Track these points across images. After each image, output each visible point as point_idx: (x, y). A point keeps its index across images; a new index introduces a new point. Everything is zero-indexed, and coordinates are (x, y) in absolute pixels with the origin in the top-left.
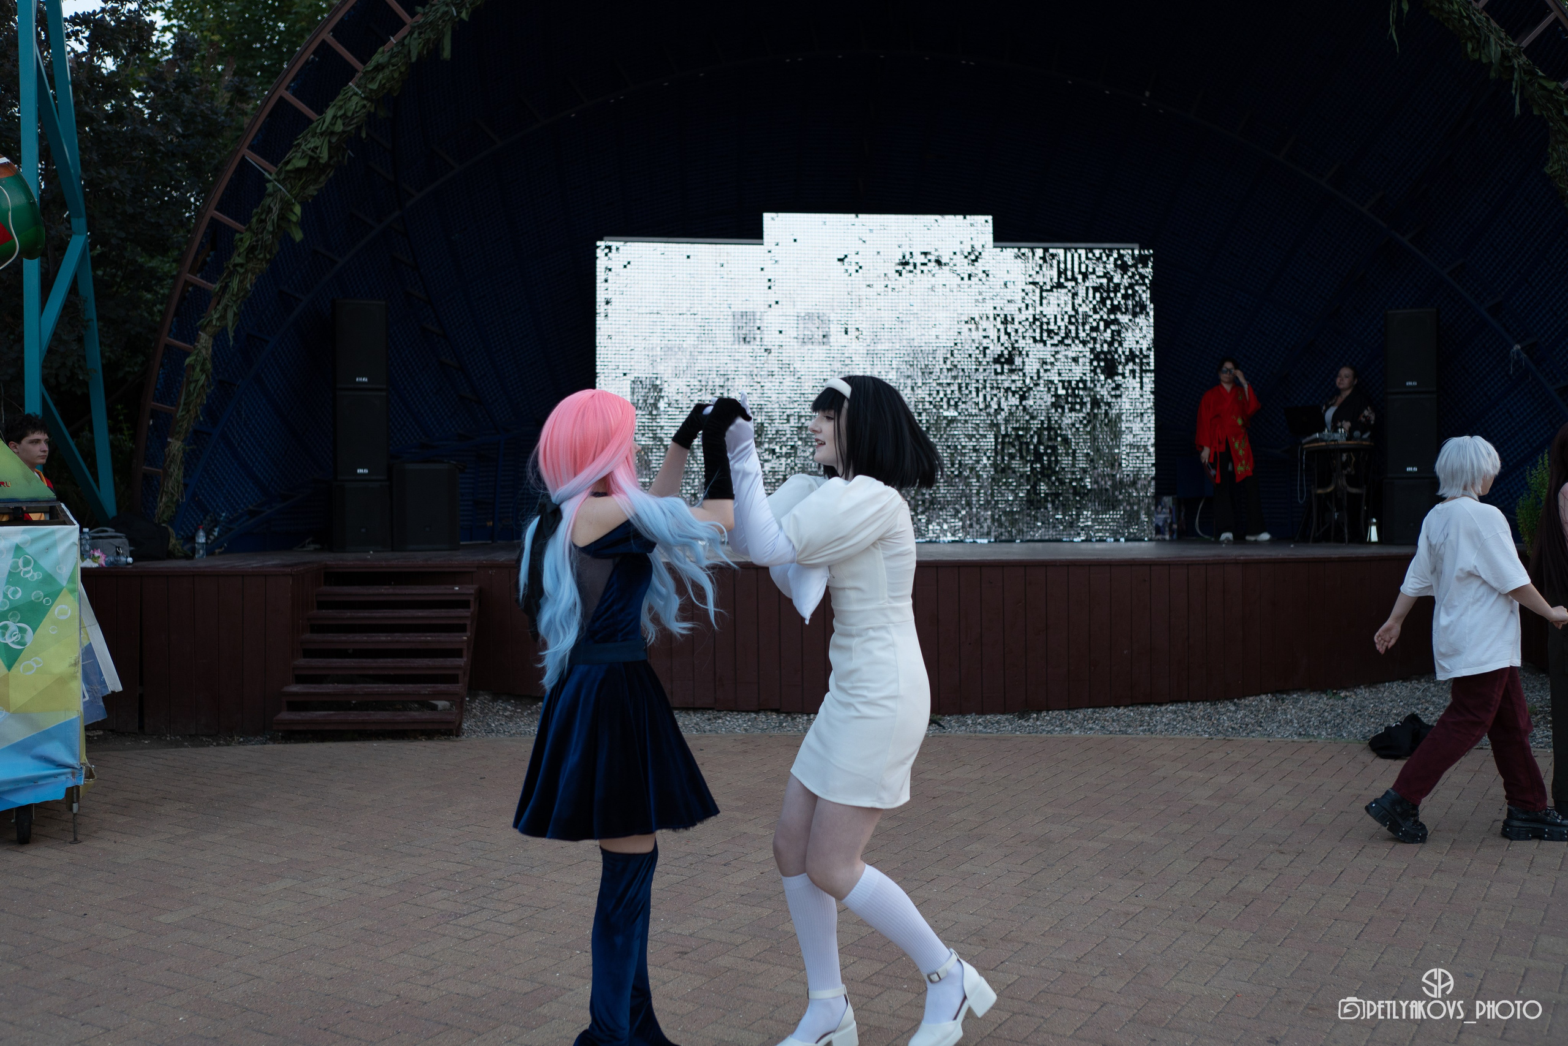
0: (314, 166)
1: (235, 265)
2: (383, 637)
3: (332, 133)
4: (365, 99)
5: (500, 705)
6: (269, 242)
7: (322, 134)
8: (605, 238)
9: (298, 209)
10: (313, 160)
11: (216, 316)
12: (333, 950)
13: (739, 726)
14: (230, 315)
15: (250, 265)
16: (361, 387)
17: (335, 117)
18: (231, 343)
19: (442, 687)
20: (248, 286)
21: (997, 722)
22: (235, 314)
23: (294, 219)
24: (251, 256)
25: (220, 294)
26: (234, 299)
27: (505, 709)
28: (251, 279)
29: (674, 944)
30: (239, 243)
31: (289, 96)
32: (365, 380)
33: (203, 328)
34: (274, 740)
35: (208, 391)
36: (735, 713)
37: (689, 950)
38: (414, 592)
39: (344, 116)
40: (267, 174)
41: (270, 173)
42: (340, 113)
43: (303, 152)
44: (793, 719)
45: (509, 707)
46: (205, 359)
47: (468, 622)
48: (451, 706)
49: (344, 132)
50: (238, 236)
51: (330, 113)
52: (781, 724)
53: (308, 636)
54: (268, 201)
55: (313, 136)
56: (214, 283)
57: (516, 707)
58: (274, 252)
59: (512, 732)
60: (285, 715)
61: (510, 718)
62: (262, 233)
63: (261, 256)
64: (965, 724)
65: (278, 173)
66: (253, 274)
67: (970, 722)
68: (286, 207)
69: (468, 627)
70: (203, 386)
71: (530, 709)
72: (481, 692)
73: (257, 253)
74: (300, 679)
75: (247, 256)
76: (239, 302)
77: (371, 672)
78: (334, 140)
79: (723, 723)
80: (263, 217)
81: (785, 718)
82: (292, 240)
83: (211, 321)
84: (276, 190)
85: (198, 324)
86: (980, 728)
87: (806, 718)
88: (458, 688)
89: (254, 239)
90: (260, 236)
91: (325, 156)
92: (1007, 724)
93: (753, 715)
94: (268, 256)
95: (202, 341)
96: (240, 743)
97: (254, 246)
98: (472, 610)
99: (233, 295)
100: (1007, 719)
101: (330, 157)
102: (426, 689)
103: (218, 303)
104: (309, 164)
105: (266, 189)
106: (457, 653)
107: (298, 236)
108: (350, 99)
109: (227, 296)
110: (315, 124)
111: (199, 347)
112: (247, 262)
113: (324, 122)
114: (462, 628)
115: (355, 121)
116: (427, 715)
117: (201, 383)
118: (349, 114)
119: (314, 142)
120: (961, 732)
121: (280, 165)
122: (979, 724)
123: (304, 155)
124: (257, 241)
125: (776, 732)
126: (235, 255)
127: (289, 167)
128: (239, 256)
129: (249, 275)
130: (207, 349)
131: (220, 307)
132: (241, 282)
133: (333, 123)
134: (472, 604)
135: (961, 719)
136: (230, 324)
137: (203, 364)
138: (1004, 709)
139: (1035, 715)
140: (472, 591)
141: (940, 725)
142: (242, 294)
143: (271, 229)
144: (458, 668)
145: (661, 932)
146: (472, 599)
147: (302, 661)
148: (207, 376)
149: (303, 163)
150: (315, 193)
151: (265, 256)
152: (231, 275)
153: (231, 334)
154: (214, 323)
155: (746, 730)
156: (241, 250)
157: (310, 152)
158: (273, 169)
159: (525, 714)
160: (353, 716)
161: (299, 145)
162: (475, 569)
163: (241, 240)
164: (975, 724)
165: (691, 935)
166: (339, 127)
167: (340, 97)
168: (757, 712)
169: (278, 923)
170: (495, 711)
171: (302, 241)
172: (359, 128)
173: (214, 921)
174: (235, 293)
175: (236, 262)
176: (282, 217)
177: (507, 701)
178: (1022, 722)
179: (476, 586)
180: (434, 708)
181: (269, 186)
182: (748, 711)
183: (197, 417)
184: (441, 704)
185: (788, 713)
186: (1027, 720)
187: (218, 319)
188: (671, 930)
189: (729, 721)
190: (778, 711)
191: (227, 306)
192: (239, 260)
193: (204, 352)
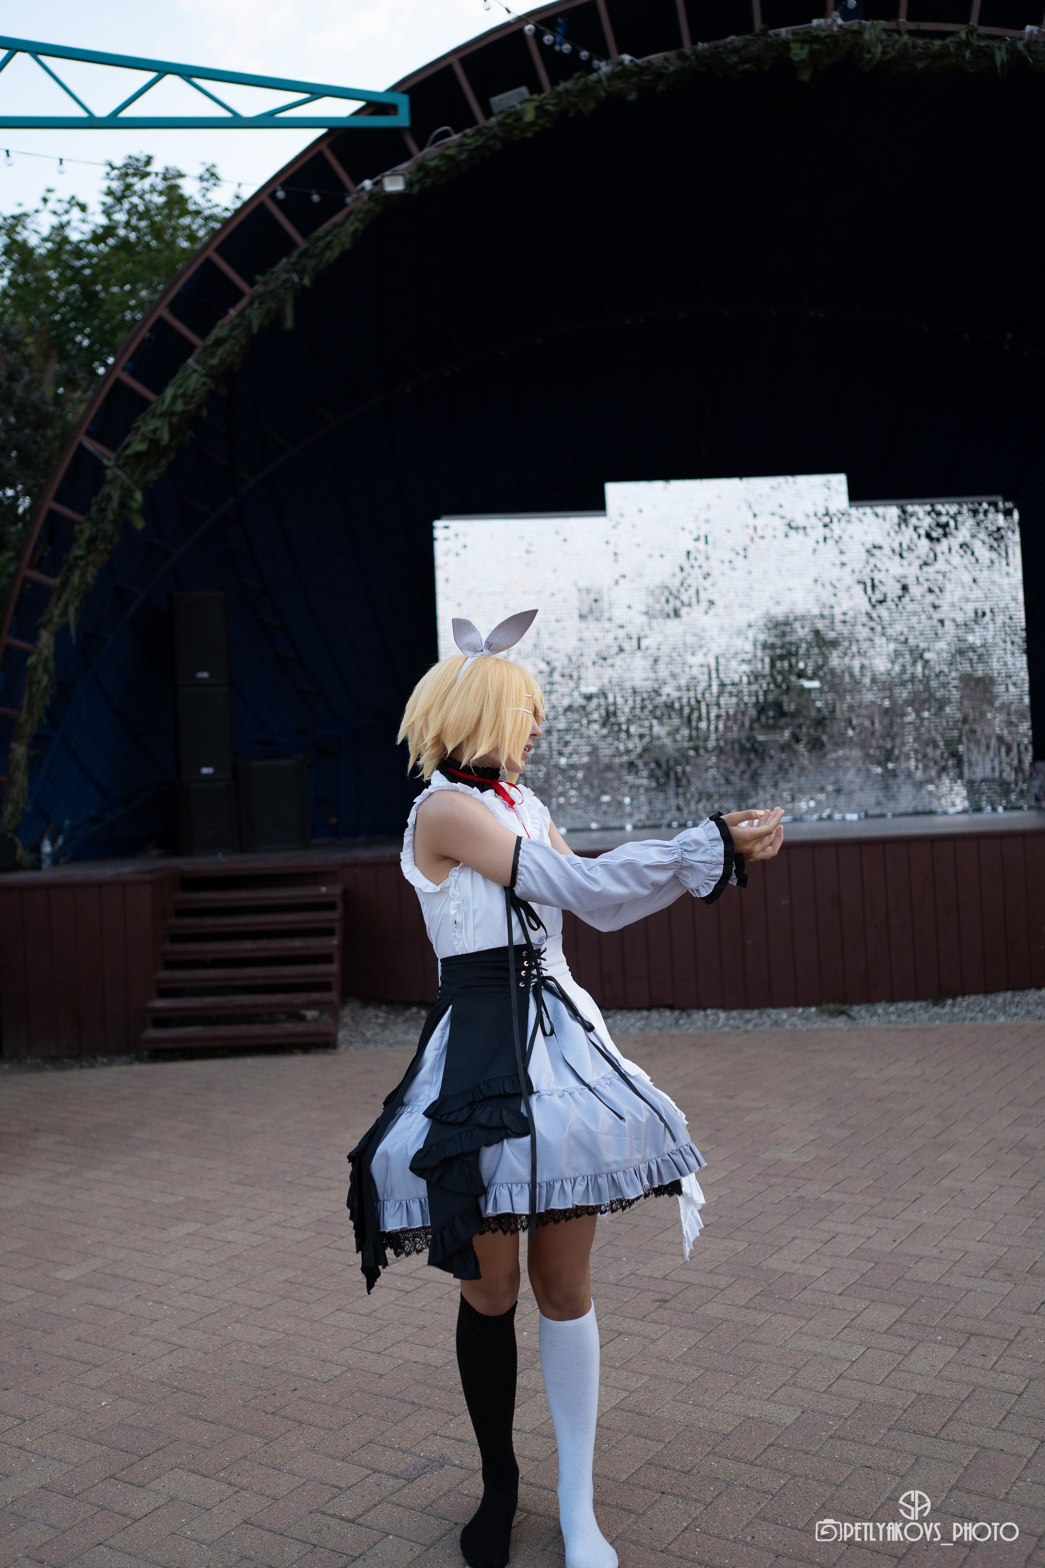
0: (155, 448)
1: (76, 558)
2: (248, 945)
3: (172, 414)
4: (205, 375)
5: (371, 1012)
6: (110, 532)
7: (162, 415)
8: (444, 517)
9: (139, 496)
10: (154, 443)
11: (57, 613)
12: (259, 1309)
13: (633, 1025)
14: (72, 611)
15: (91, 557)
16: (202, 683)
17: (175, 397)
18: (74, 641)
19: (315, 996)
20: (90, 579)
21: (912, 1010)
22: (77, 610)
23: (135, 505)
24: (92, 547)
25: (60, 589)
26: (75, 594)
27: (377, 1017)
28: (92, 572)
29: (649, 1290)
30: (79, 535)
31: (126, 378)
32: (205, 675)
33: (44, 626)
34: (140, 1059)
35: (52, 693)
36: (624, 1012)
37: (669, 1297)
39: (184, 395)
40: (105, 462)
41: (108, 458)
42: (180, 391)
43: (143, 435)
44: (689, 1015)
45: (382, 1014)
46: (47, 659)
47: (336, 925)
48: (322, 1016)
49: (184, 412)
50: (77, 527)
51: (169, 392)
52: (677, 1021)
53: (168, 947)
54: (107, 489)
55: (154, 416)
56: (54, 577)
57: (389, 1013)
58: (115, 542)
59: (391, 1041)
60: (152, 1033)
61: (384, 1026)
62: (102, 522)
63: (102, 547)
64: (875, 1014)
65: (117, 459)
66: (94, 566)
67: (880, 1011)
68: (127, 494)
69: (337, 931)
70: (46, 687)
72: (351, 999)
73: (97, 544)
74: (164, 993)
75: (87, 548)
76: (80, 597)
77: (238, 983)
78: (175, 420)
79: (615, 1022)
80: (103, 505)
81: (680, 1014)
82: (134, 529)
83: (52, 618)
84: (116, 477)
85: (38, 621)
86: (893, 1018)
87: (702, 1013)
88: (333, 996)
89: (95, 529)
90: (100, 526)
91: (165, 437)
92: (922, 1012)
93: (645, 1013)
94: (109, 547)
95: (43, 640)
96: (104, 1065)
97: (94, 537)
98: (338, 912)
99: (74, 590)
100: (920, 1007)
101: (171, 439)
102: (299, 998)
103: (59, 599)
104: (149, 447)
105: (104, 476)
106: (327, 959)
107: (139, 523)
108: (189, 376)
109: (68, 591)
110: (153, 406)
111: (41, 646)
112: (88, 554)
113: (163, 402)
114: (329, 932)
115: (196, 399)
116: (300, 1028)
117: (44, 684)
118: (190, 392)
119: (154, 424)
120: (874, 1023)
121: (119, 450)
122: (892, 1013)
123: (144, 438)
124: (97, 531)
125: (673, 1031)
126: (75, 547)
127: (129, 452)
128: (79, 548)
129: (91, 567)
130: (48, 647)
131: (61, 603)
132: (82, 575)
133: (173, 403)
134: (339, 906)
135: (872, 1008)
136: (72, 620)
137: (45, 664)
138: (916, 996)
139: (950, 1002)
140: (338, 892)
141: (849, 1016)
142: (83, 588)
143: (110, 516)
144: (331, 974)
145: (628, 1276)
146: (338, 900)
147: (165, 974)
148: (50, 677)
149: (141, 447)
150: (156, 478)
151: (106, 547)
152: (71, 568)
153: (73, 631)
154: (55, 620)
155: (641, 1030)
156: (82, 542)
157: (150, 435)
158: (112, 455)
159: (400, 1020)
160: (224, 1031)
161: (138, 428)
162: (339, 869)
163: (81, 531)
164: (887, 1013)
165: (664, 1278)
166: (179, 407)
167: (179, 375)
168: (649, 1009)
169: (190, 1277)
170: (367, 1018)
171: (144, 529)
172: (199, 407)
173: (117, 1276)
174: (76, 588)
175: (76, 555)
176: (123, 505)
177: (379, 1007)
178: (937, 1009)
179: (341, 887)
180: (303, 1019)
181: (109, 474)
182: (639, 1009)
183: (40, 720)
184: (310, 1014)
185: (683, 1009)
186: (943, 1007)
187: (59, 615)
188: (639, 1272)
189: (621, 1020)
190: (671, 1008)
191: (68, 601)
192: (79, 553)
193: (46, 651)
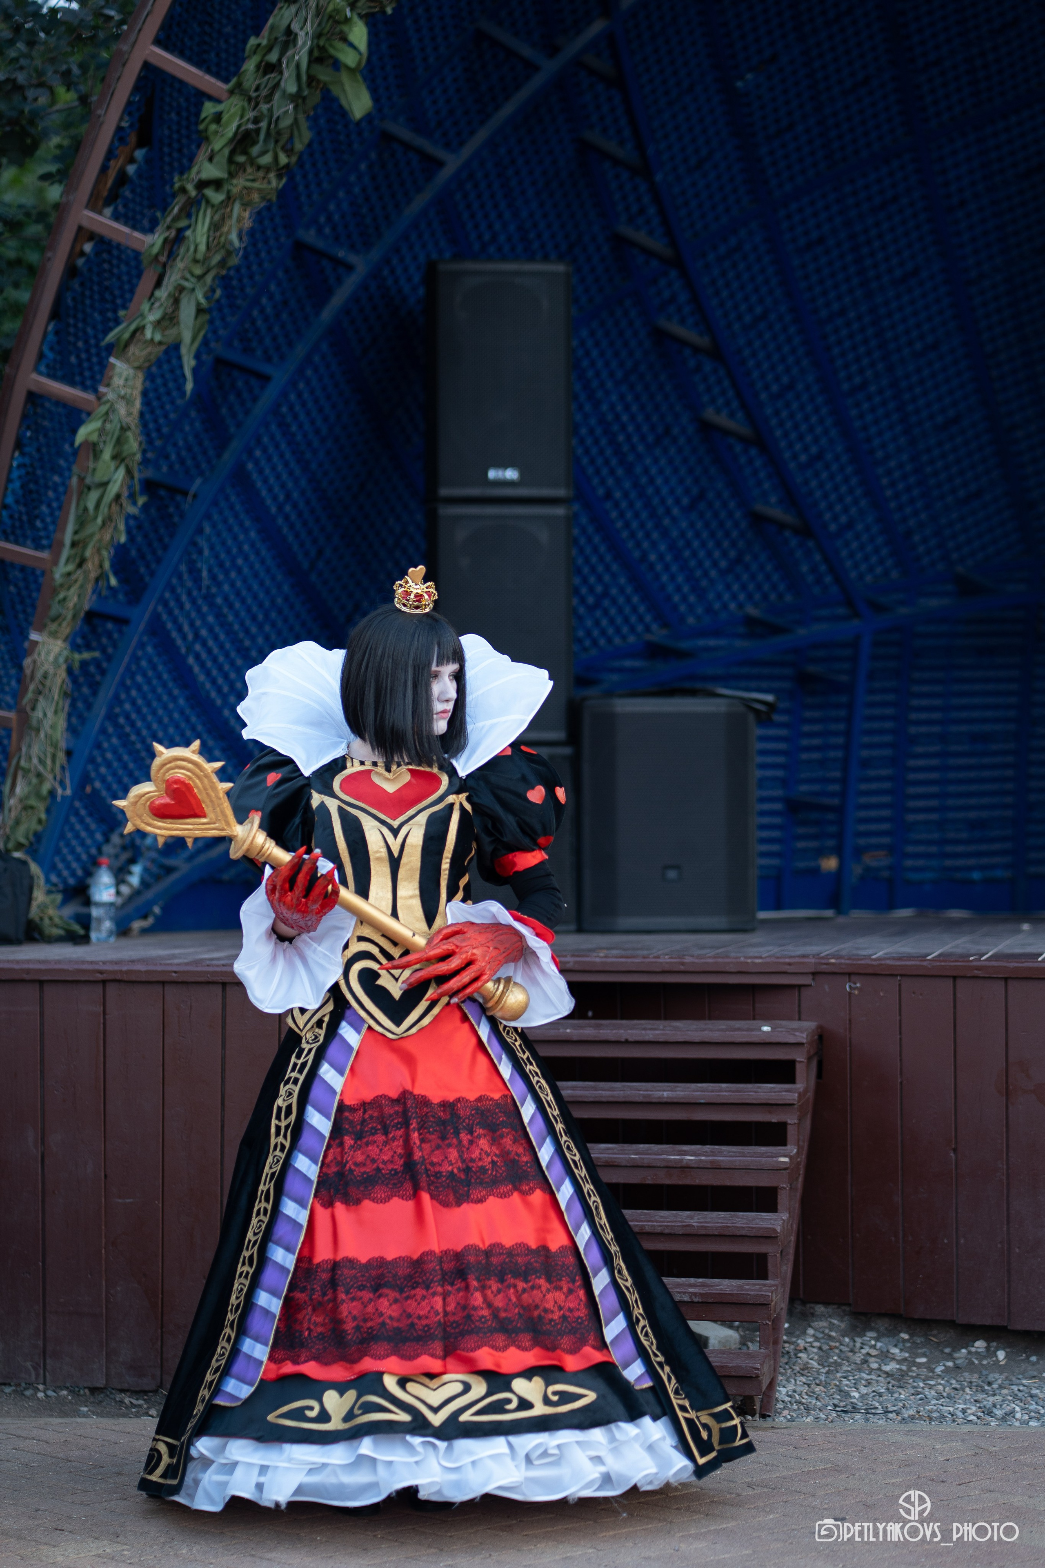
1: (202, 185)
5: (869, 1343)
6: (286, 123)
9: (359, 34)
11: (153, 317)
14: (187, 312)
15: (239, 183)
16: (502, 495)
18: (189, 386)
19: (726, 1287)
20: (234, 237)
22: (200, 311)
23: (350, 57)
24: (241, 159)
25: (163, 259)
26: (198, 271)
27: (885, 1356)
28: (240, 219)
30: (213, 127)
33: (120, 348)
35: (132, 510)
38: (649, 1036)
45: (895, 1351)
46: (124, 429)
47: (791, 1119)
48: (743, 1343)
50: (209, 109)
54: (283, 16)
56: (151, 230)
57: (914, 1350)
58: (299, 146)
61: (900, 1379)
62: (269, 98)
63: (266, 159)
66: (245, 205)
68: (331, 29)
69: (791, 1132)
70: (118, 497)
71: (950, 1357)
72: (820, 1309)
73: (255, 150)
75: (231, 161)
76: (209, 279)
80: (273, 57)
82: (344, 114)
83: (141, 329)
85: (110, 337)
89: (250, 115)
90: (264, 107)
94: (283, 159)
95: (117, 381)
97: (247, 133)
98: (800, 1086)
99: (196, 261)
103: (158, 284)
106: (762, 1198)
107: (359, 101)
109: (180, 265)
111: (111, 396)
112: (231, 175)
114: (771, 1134)
117: (113, 489)
124: (256, 121)
126: (202, 156)
128: (211, 159)
129: (237, 207)
130: (128, 400)
131: (162, 294)
132: (216, 227)
134: (800, 1070)
136: (187, 336)
137: (120, 442)
140: (802, 1037)
142: (217, 258)
144: (769, 1237)
146: (800, 1057)
148: (129, 472)
151: (276, 158)
152: (191, 209)
153: (189, 363)
154: (148, 334)
156: (218, 144)
159: (939, 1369)
162: (807, 980)
163: (218, 118)
170: (858, 1358)
171: (368, 118)
174: (200, 256)
175: (204, 176)
176: (321, 55)
177: (892, 1333)
179: (809, 1025)
183: (102, 577)
184: (718, 1332)
187: (158, 324)
191: (181, 289)
192: (210, 171)
193: (122, 409)
